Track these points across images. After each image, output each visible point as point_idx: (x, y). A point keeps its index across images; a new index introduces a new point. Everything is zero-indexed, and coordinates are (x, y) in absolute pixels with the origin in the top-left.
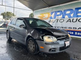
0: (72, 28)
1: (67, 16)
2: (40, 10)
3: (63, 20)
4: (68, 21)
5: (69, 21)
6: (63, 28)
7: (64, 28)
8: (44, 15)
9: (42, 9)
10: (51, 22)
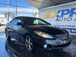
1: (75, 14)
2: (46, 8)
3: (71, 19)
7: (72, 26)
10: (58, 20)
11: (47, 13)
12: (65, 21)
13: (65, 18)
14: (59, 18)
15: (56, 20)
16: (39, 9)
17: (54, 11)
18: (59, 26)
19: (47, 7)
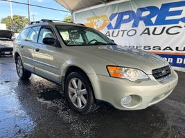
0: (152, 48)
1: (142, 21)
4: (143, 33)
5: (146, 31)
8: (96, 20)
9: (91, 8)
10: (109, 35)
11: (88, 19)
12: (122, 36)
13: (124, 31)
14: (111, 31)
16: (72, 12)
17: (102, 16)
19: (89, 6)
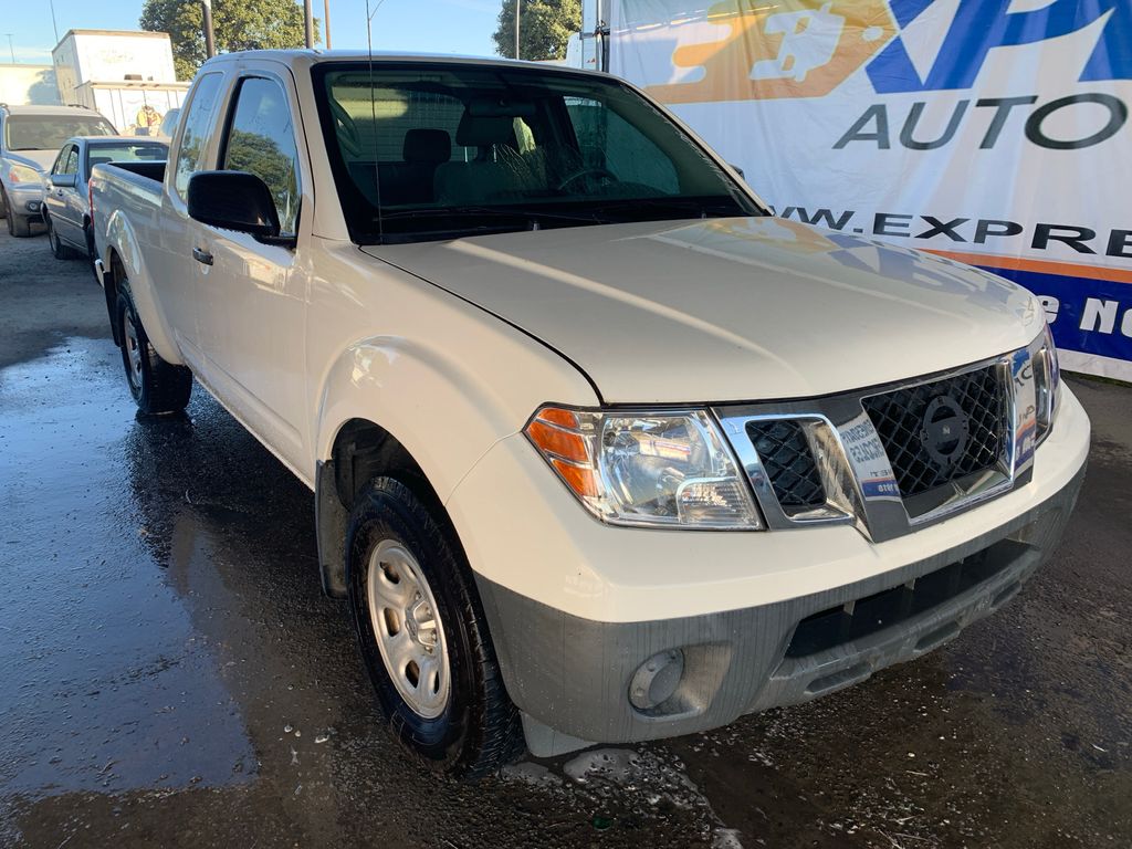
6: (1080, 239)
7: (1100, 243)
12: (987, 143)
15: (854, 134)
18: (880, 221)
